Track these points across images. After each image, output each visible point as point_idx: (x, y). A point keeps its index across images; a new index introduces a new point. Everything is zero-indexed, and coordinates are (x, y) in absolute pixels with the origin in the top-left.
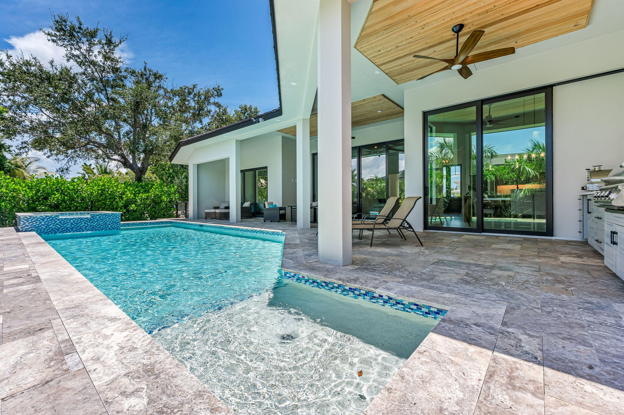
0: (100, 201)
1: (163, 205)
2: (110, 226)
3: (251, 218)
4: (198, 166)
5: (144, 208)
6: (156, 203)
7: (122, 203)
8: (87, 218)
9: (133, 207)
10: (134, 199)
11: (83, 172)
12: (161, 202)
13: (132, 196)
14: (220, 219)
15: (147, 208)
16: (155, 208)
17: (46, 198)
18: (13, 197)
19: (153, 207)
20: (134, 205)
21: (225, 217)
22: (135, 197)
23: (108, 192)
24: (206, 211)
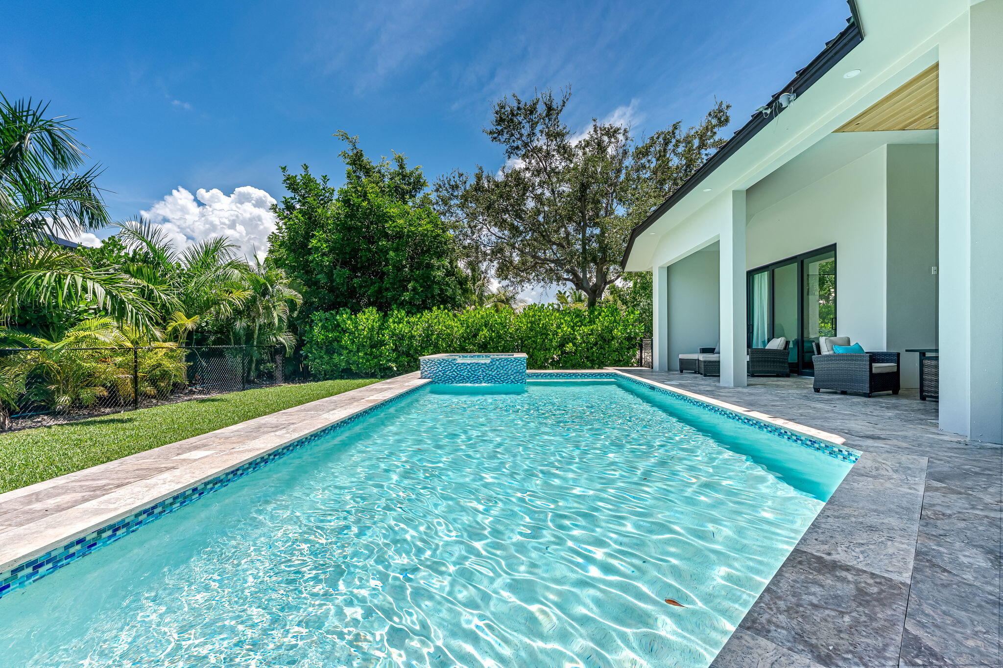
0: (530, 338)
1: (615, 344)
2: (512, 377)
3: (788, 376)
4: (669, 269)
5: (588, 349)
6: (605, 340)
7: (557, 342)
8: (485, 364)
9: (569, 347)
10: (573, 334)
11: (556, 302)
12: (613, 338)
13: (569, 329)
14: (705, 376)
15: (592, 348)
16: (604, 349)
17: (475, 336)
18: (448, 335)
19: (601, 348)
20: (571, 344)
21: (712, 370)
22: (574, 331)
23: (538, 324)
24: (681, 356)
